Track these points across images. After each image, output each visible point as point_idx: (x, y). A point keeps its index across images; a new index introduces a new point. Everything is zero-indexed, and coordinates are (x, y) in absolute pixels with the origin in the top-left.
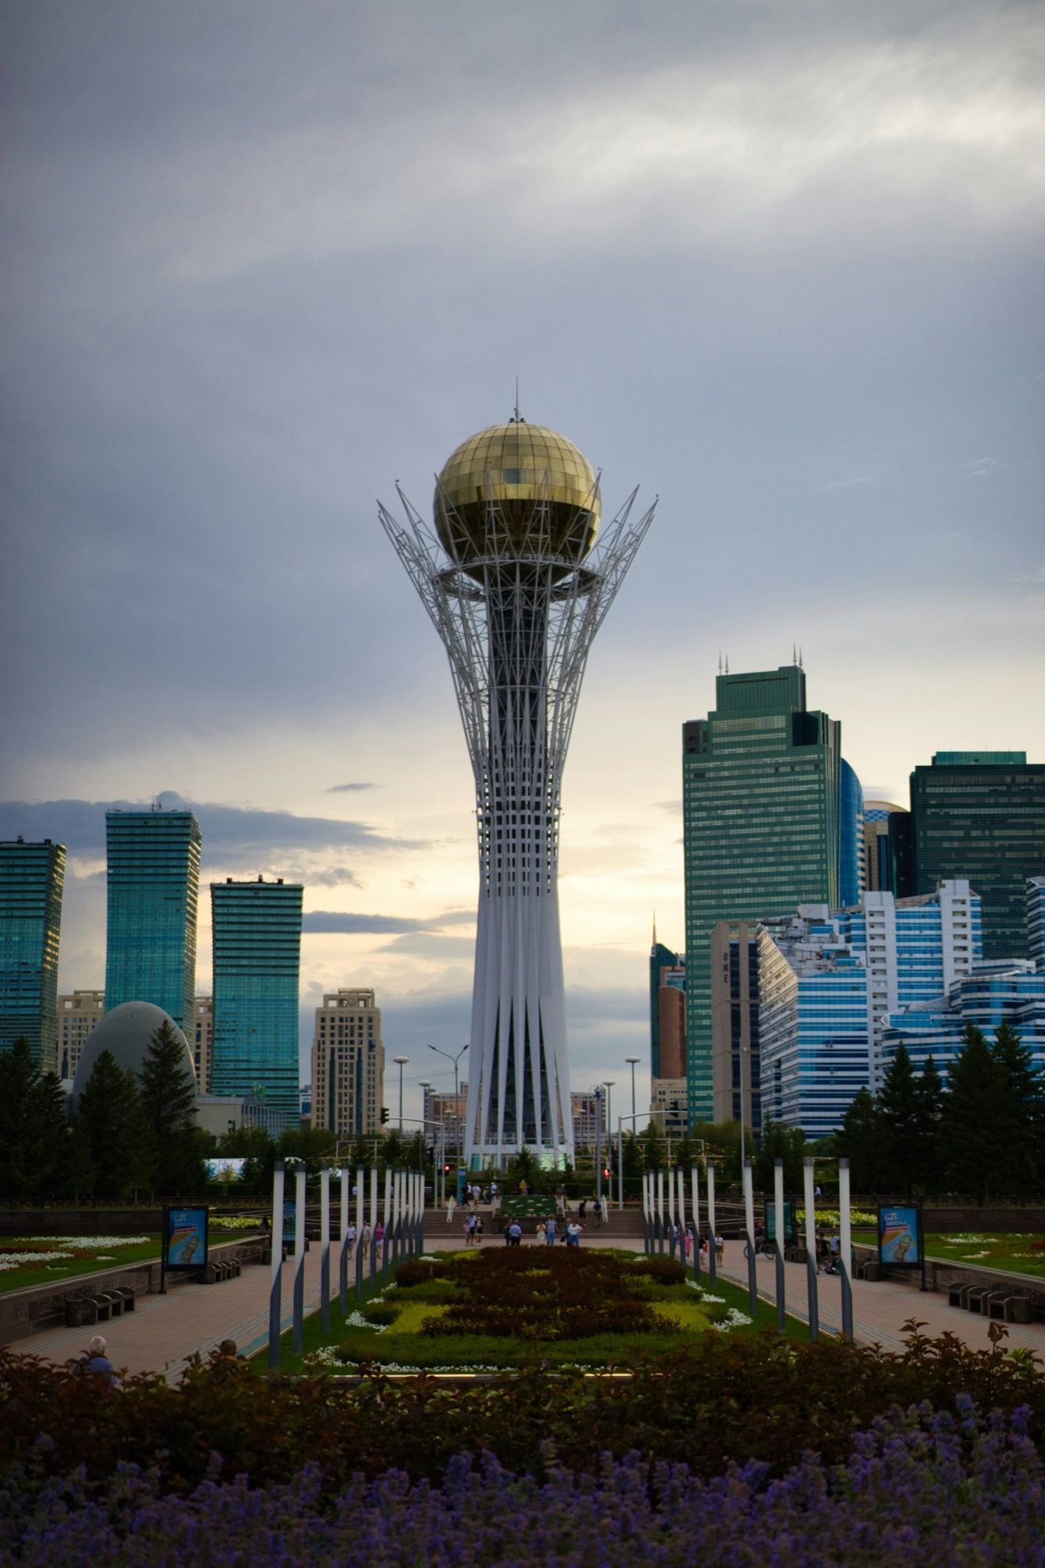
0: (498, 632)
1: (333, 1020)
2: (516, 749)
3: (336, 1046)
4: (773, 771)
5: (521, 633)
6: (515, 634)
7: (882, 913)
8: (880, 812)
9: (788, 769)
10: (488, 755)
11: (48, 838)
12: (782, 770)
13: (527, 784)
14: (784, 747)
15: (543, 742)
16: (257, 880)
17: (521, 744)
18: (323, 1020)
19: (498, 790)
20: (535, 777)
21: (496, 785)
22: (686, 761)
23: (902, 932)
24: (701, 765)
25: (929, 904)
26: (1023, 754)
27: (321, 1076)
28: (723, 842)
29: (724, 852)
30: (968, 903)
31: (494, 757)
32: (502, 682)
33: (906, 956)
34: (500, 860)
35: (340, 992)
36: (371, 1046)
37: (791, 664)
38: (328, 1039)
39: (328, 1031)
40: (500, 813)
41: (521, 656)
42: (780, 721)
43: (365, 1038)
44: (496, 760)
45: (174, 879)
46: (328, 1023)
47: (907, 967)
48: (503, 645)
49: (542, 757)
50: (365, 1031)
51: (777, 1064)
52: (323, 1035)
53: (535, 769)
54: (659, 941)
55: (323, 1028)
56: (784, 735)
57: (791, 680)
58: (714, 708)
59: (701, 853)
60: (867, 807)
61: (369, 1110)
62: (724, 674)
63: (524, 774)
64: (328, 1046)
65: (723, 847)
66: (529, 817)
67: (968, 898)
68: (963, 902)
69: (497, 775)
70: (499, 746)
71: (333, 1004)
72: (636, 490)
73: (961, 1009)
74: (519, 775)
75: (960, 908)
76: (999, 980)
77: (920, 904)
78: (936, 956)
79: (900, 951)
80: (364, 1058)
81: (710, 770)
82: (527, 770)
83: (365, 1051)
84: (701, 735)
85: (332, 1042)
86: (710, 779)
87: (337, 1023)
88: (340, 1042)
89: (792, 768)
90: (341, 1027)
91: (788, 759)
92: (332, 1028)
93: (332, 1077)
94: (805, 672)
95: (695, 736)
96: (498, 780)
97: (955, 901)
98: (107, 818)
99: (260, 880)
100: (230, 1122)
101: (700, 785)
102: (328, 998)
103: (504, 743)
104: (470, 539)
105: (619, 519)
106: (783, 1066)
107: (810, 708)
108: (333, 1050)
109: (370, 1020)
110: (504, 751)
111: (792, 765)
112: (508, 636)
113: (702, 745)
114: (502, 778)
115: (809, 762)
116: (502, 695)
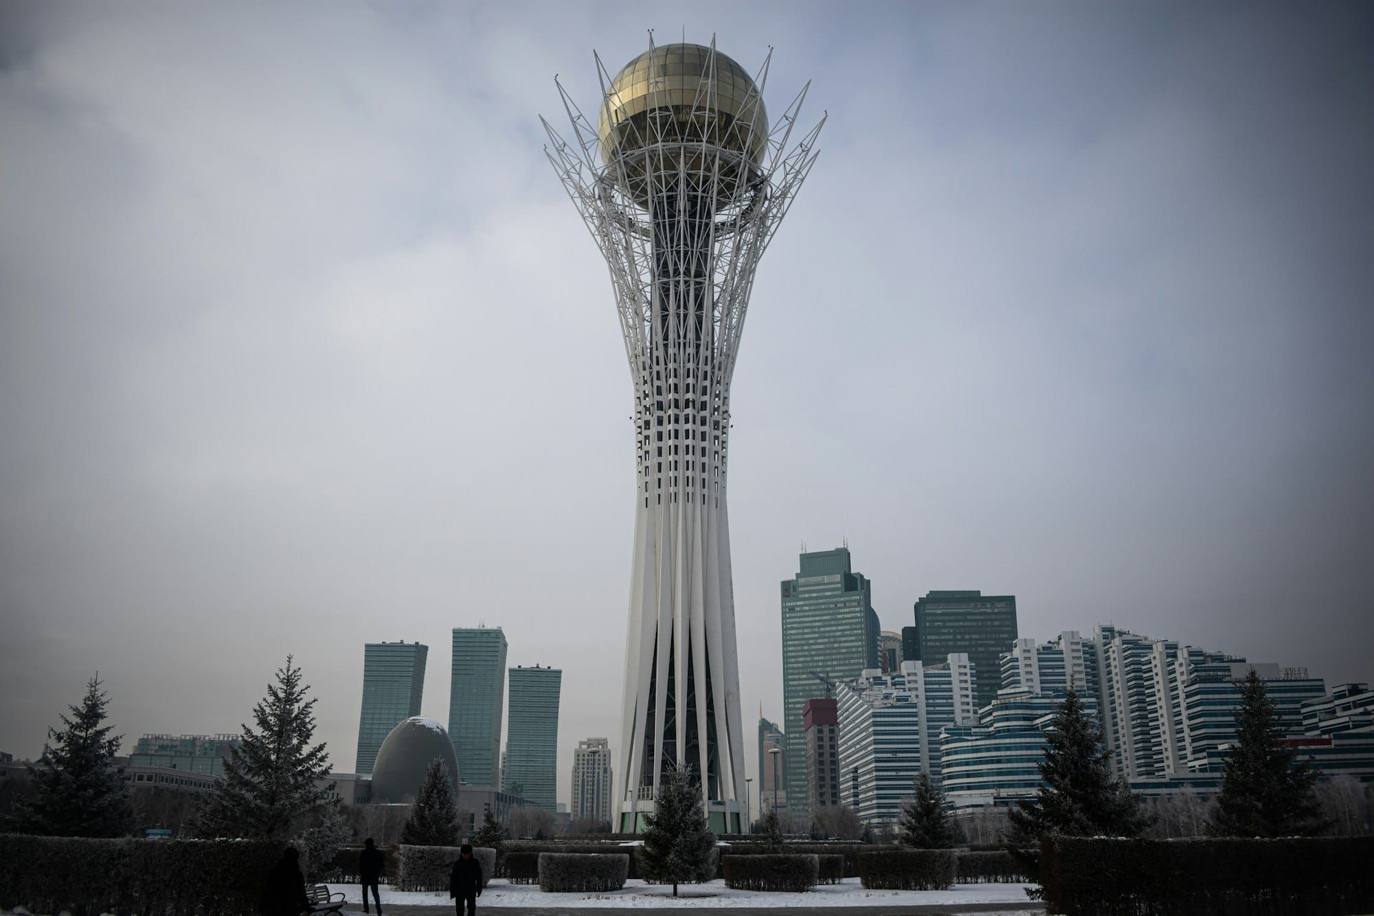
0: (661, 221)
1: (584, 755)
2: (679, 344)
3: (585, 770)
4: (834, 606)
5: (686, 222)
6: (679, 222)
7: (915, 674)
8: (888, 637)
9: (843, 605)
10: (649, 354)
11: (417, 641)
12: (839, 605)
13: (691, 380)
14: (840, 592)
15: (709, 339)
16: (535, 666)
17: (685, 337)
18: (578, 756)
19: (659, 388)
20: (700, 374)
21: (656, 383)
22: (783, 601)
23: (928, 686)
24: (792, 604)
25: (944, 669)
26: (979, 592)
27: (577, 787)
28: (806, 648)
29: (807, 653)
30: (968, 667)
31: (655, 353)
32: (665, 273)
33: (931, 701)
34: (660, 464)
35: (588, 740)
36: (605, 771)
37: (841, 546)
38: (581, 766)
39: (581, 762)
40: (661, 413)
41: (686, 244)
42: (838, 578)
43: (601, 766)
44: (657, 357)
45: (490, 663)
46: (581, 757)
47: (932, 709)
48: (666, 238)
49: (709, 353)
50: (601, 762)
51: (854, 770)
52: (578, 764)
53: (700, 366)
54: (763, 717)
55: (578, 760)
56: (839, 585)
57: (843, 555)
58: (799, 572)
59: (793, 654)
60: (882, 634)
61: (603, 811)
62: (804, 553)
63: (689, 369)
64: (581, 770)
65: (805, 651)
66: (694, 417)
67: (968, 664)
68: (965, 667)
69: (658, 373)
70: (661, 343)
71: (584, 747)
72: (808, 84)
73: (993, 723)
74: (681, 372)
75: (963, 670)
76: (1020, 701)
77: (937, 669)
78: (949, 701)
79: (927, 698)
80: (601, 777)
81: (797, 606)
82: (691, 365)
83: (601, 774)
84: (792, 587)
85: (583, 768)
86: (797, 612)
87: (586, 757)
88: (588, 768)
89: (845, 604)
90: (588, 760)
91: (842, 599)
92: (584, 760)
93: (583, 787)
94: (850, 551)
95: (788, 589)
96: (658, 378)
97: (960, 666)
98: (453, 633)
99: (538, 667)
100: (486, 804)
101: (793, 615)
102: (581, 743)
103: (666, 338)
104: (631, 122)
105: (791, 114)
106: (859, 771)
107: (853, 571)
108: (583, 772)
109: (605, 756)
110: (666, 346)
111: (844, 602)
112: (672, 226)
113: (793, 593)
114: (663, 375)
115: (854, 601)
116: (665, 290)
